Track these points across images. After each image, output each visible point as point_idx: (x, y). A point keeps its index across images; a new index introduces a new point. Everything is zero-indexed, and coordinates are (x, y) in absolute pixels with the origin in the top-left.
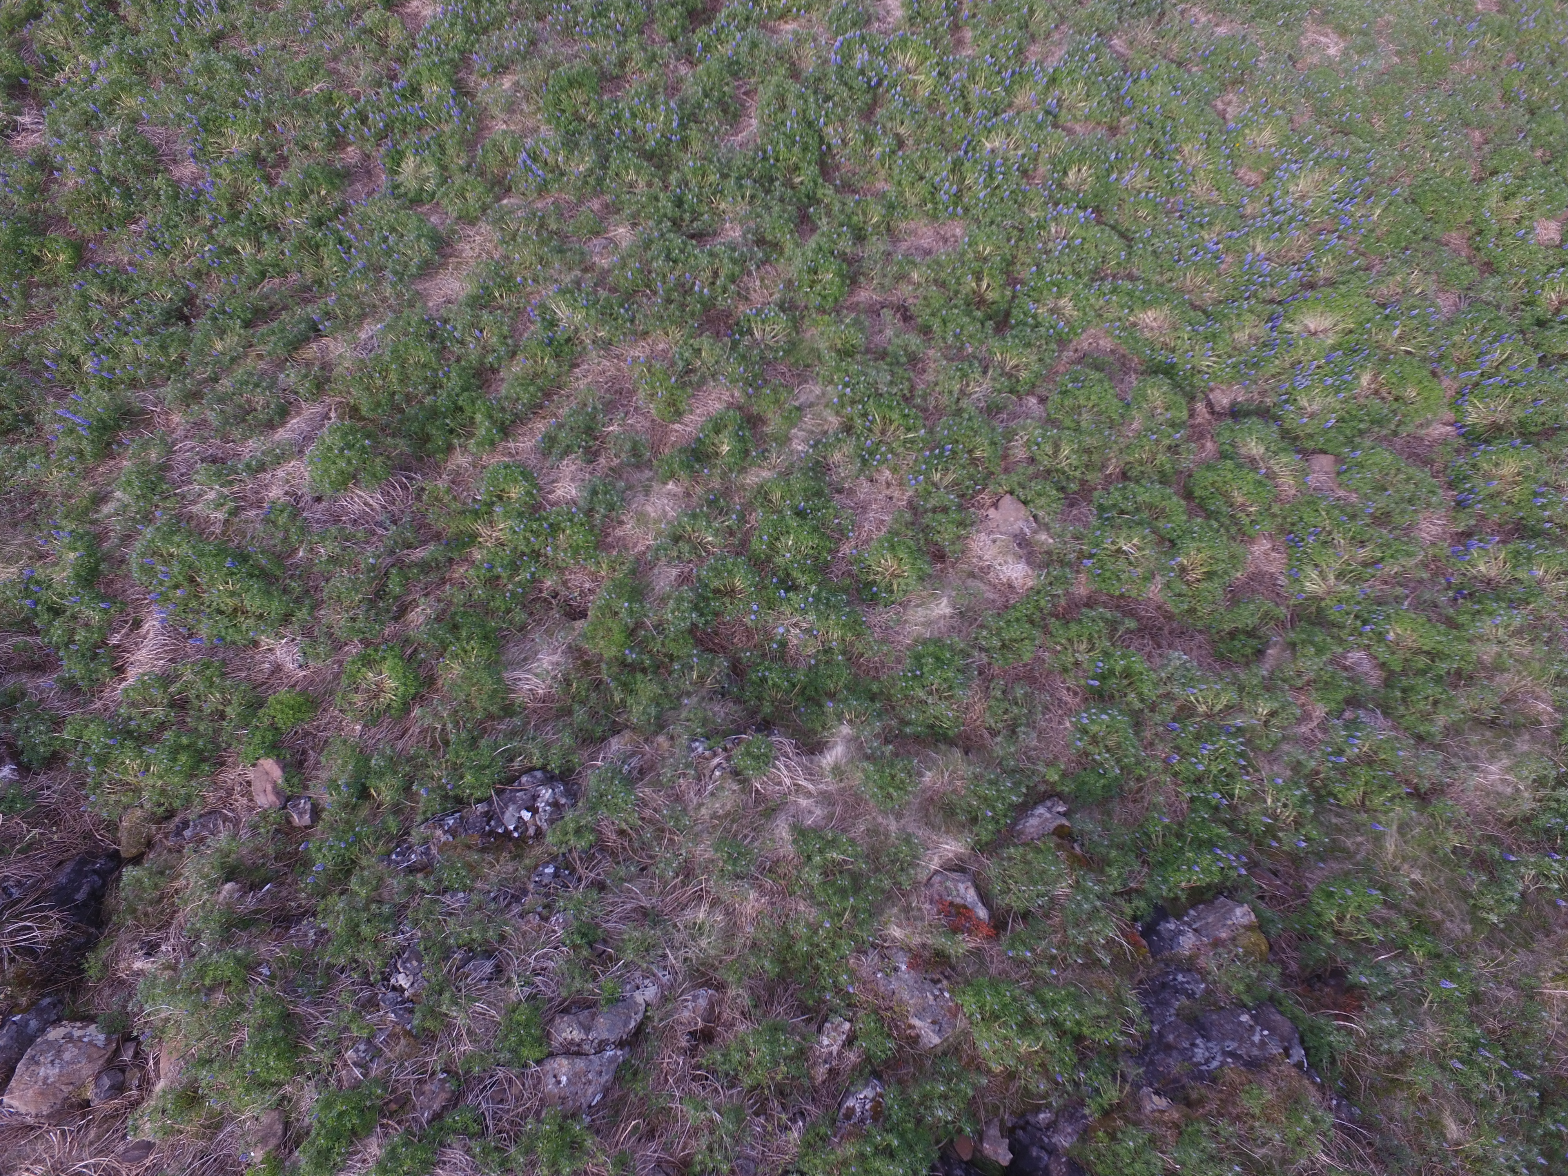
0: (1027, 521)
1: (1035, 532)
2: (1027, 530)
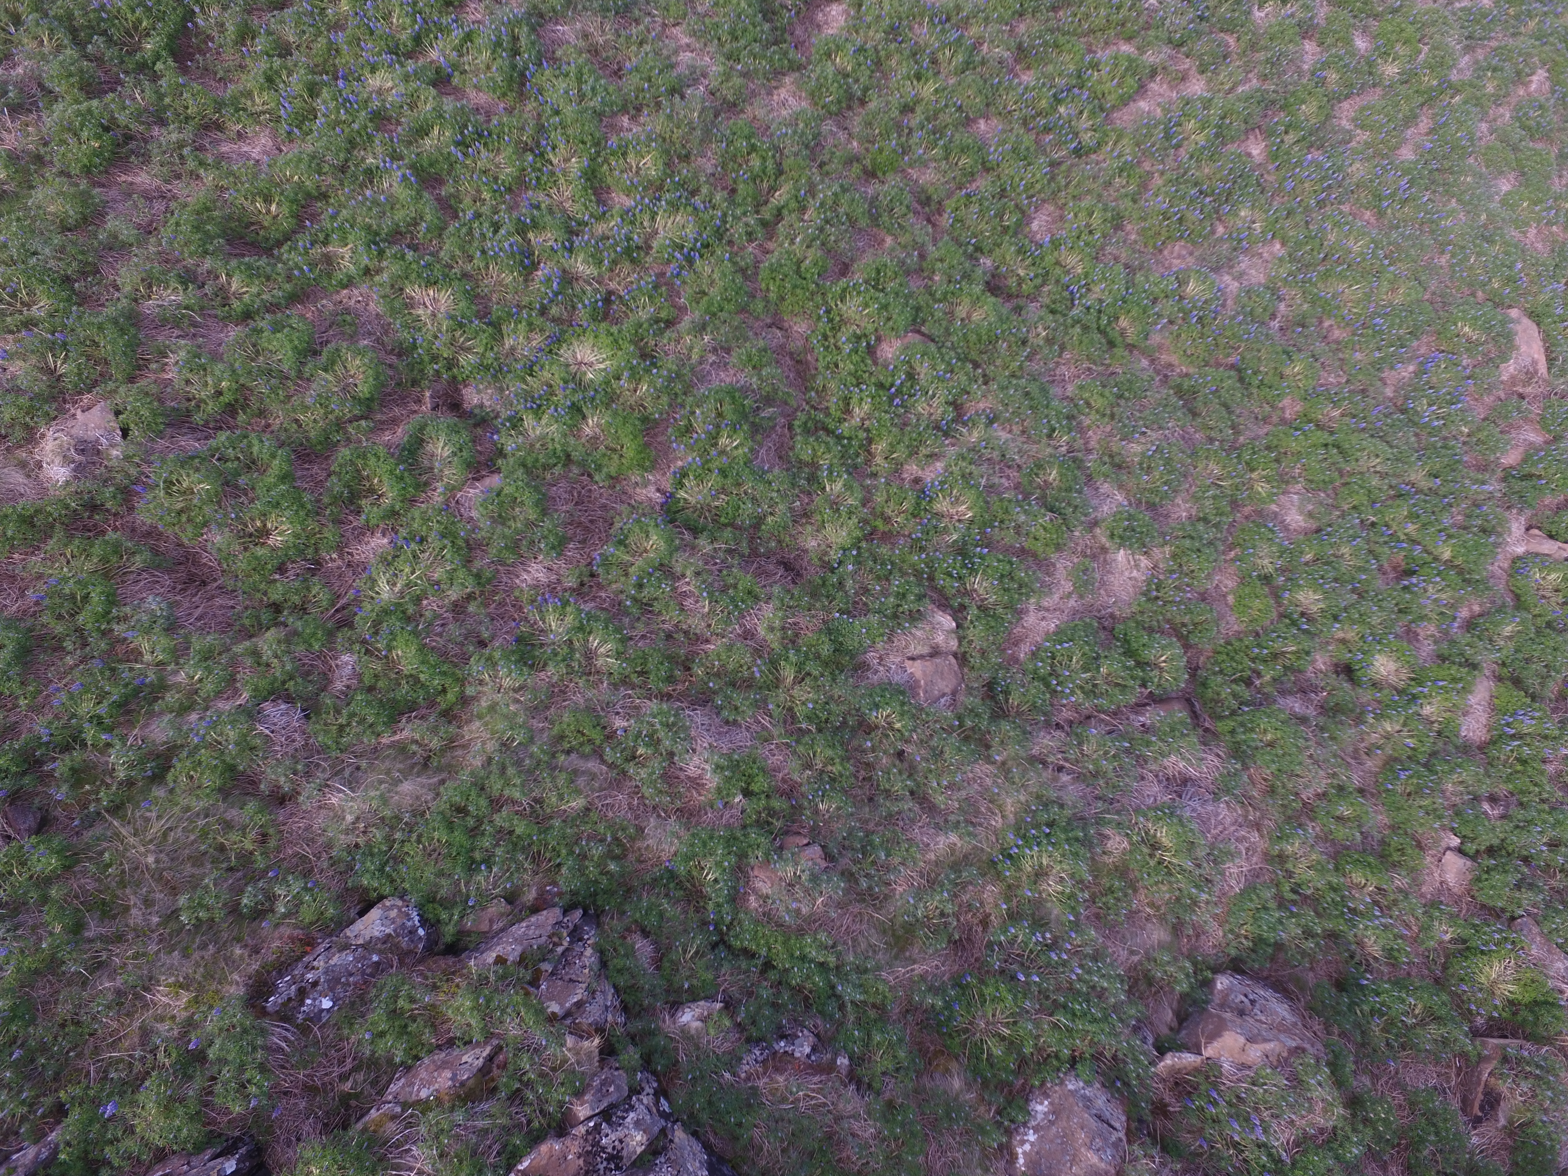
0: (110, 432)
1: (113, 446)
2: (103, 440)
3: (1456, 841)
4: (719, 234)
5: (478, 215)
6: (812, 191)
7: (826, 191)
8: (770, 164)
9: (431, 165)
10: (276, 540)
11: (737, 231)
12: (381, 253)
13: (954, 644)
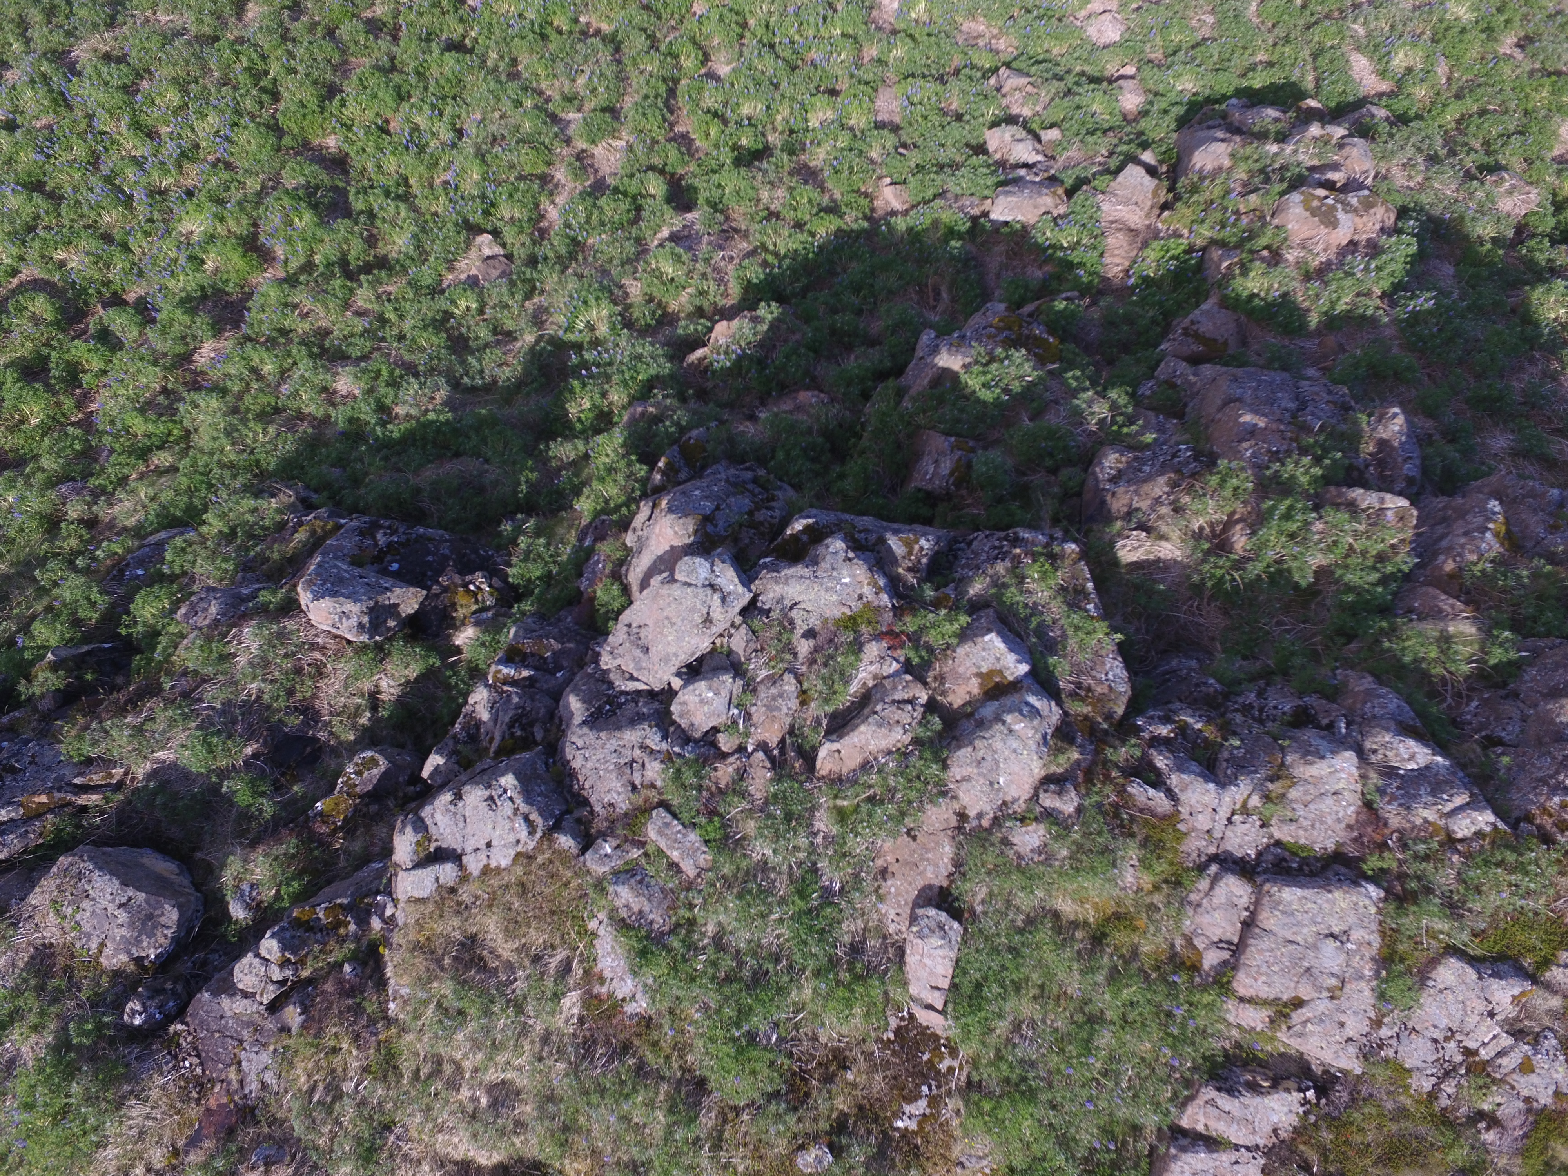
3: (888, 180)
4: (238, 113)
5: (76, 189)
6: (291, 55)
7: (300, 51)
8: (254, 56)
9: (29, 176)
10: (34, 421)
11: (249, 104)
12: (24, 243)
13: (498, 250)
